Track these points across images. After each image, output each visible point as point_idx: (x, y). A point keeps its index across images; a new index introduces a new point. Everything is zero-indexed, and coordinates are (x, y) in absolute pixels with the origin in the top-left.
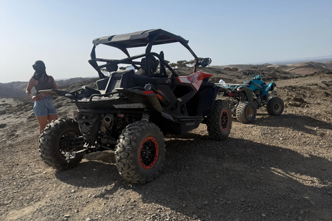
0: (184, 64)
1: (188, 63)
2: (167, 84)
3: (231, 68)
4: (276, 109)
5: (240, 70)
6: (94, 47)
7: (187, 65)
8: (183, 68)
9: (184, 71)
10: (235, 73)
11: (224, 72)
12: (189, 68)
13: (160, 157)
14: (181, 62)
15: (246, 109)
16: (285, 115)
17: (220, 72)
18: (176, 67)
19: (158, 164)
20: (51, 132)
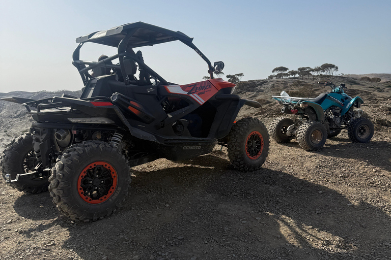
0: (308, 72)
1: (313, 70)
2: (149, 94)
3: (371, 78)
4: (362, 134)
5: (382, 81)
6: (79, 47)
7: (311, 72)
8: (306, 77)
9: (306, 81)
10: (375, 84)
11: (361, 82)
12: (314, 76)
13: (119, 189)
14: (303, 69)
15: (309, 132)
16: (375, 143)
17: (355, 83)
18: (297, 75)
19: (114, 198)
20: (12, 147)
